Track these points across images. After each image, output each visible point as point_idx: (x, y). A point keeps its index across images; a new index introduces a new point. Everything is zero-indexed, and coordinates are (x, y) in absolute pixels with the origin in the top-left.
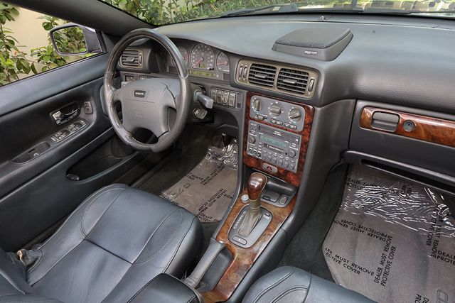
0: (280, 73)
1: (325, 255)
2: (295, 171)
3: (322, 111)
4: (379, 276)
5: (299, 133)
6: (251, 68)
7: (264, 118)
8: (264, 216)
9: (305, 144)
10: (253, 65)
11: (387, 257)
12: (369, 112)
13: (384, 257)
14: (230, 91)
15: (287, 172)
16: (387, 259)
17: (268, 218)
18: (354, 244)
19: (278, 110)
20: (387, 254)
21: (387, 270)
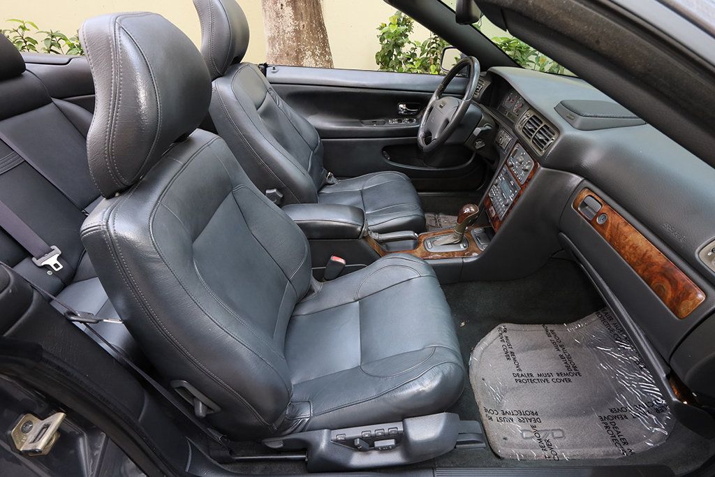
0: (542, 128)
1: (498, 327)
2: (501, 219)
3: (543, 171)
4: (522, 375)
5: (521, 186)
6: (531, 119)
7: (512, 166)
8: (461, 245)
9: (518, 196)
10: (534, 116)
11: (552, 378)
12: (585, 194)
13: (550, 375)
14: (511, 135)
15: (498, 218)
16: (550, 379)
17: (462, 247)
18: (536, 347)
19: (520, 160)
20: (555, 377)
21: (536, 381)
